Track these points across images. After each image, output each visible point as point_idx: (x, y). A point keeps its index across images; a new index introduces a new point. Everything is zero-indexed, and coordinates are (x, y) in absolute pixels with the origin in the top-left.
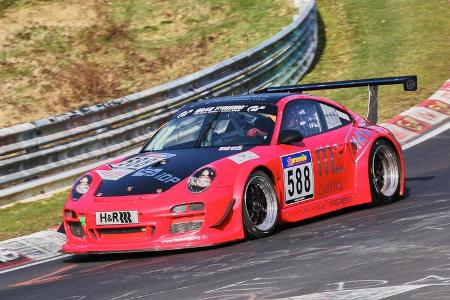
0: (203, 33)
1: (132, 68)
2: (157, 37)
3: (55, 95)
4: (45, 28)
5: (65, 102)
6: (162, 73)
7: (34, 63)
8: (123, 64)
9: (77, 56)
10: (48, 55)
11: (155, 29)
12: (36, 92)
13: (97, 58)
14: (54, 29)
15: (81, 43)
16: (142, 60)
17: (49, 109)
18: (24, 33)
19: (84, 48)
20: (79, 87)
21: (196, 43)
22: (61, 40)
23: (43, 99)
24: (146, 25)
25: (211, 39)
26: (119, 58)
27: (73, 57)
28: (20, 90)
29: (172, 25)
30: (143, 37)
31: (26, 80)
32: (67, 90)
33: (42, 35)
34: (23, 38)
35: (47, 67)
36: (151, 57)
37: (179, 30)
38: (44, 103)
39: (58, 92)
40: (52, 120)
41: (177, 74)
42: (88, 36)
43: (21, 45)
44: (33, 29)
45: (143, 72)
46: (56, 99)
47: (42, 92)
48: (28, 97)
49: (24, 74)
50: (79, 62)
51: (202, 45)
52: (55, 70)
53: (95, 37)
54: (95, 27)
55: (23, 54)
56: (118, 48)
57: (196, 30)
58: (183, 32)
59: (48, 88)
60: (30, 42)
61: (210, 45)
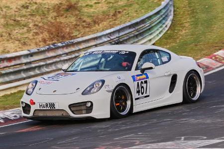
0: (116, 9)
1: (79, 25)
2: (92, 10)
3: (40, 37)
4: (36, 3)
5: (44, 41)
6: (94, 28)
7: (30, 21)
8: (75, 23)
9: (52, 18)
10: (37, 17)
11: (91, 6)
12: (30, 35)
13: (62, 20)
14: (41, 4)
15: (54, 12)
16: (84, 21)
17: (36, 44)
18: (25, 5)
19: (55, 14)
20: (52, 34)
21: (112, 14)
22: (44, 9)
23: (34, 39)
24: (86, 4)
25: (119, 12)
26: (73, 20)
27: (50, 19)
28: (22, 34)
29: (100, 4)
30: (85, 10)
31: (26, 29)
32: (46, 35)
33: (35, 7)
34: (24, 8)
35: (37, 23)
36: (89, 20)
37: (103, 7)
38: (34, 41)
39: (41, 36)
40: (38, 50)
41: (101, 29)
42: (57, 8)
43: (24, 12)
44: (30, 3)
45: (84, 27)
46: (40, 39)
47: (33, 35)
48: (26, 38)
49: (25, 26)
50: (53, 21)
51: (114, 15)
52: (40, 25)
53: (61, 9)
54: (61, 4)
55: (24, 16)
56: (72, 15)
57: (112, 7)
58: (105, 8)
59: (37, 34)
60: (29, 10)
61: (119, 15)
